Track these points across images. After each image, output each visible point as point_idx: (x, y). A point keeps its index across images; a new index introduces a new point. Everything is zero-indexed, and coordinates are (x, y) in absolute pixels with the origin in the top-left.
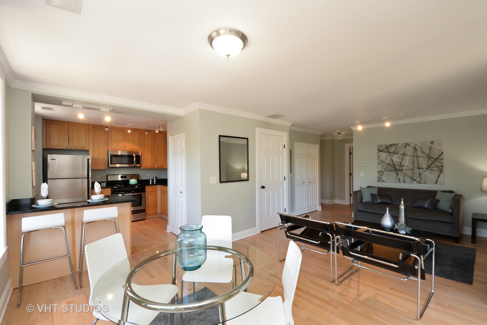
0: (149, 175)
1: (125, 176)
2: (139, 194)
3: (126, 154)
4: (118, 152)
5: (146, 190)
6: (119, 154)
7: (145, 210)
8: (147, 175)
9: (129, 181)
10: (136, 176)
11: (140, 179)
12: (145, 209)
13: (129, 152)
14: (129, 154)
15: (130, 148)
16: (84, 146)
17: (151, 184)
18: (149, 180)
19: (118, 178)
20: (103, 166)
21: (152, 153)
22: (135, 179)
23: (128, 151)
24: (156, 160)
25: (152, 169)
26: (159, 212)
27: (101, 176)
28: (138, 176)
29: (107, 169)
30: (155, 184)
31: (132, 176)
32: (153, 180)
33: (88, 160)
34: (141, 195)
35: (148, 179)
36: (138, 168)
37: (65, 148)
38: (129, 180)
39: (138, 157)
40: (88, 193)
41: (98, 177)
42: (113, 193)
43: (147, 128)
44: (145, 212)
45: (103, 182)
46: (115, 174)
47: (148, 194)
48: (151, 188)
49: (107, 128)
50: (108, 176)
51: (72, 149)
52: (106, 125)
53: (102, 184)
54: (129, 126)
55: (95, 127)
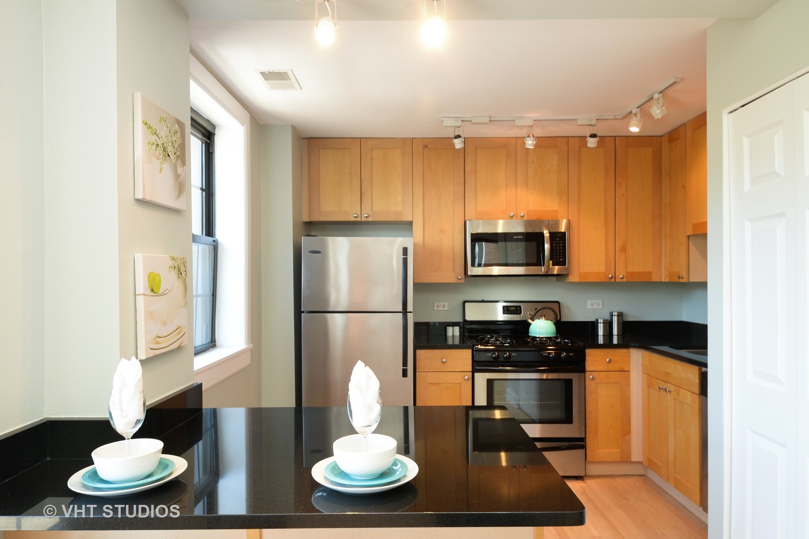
0: (596, 306)
1: (516, 307)
2: (563, 376)
3: (519, 229)
4: (496, 225)
5: (589, 366)
6: (500, 230)
7: (583, 440)
8: (589, 307)
9: (530, 324)
10: (550, 309)
11: (565, 318)
12: (584, 437)
13: (528, 223)
14: (530, 231)
15: (532, 207)
16: (399, 208)
17: (601, 340)
18: (594, 325)
19: (495, 312)
20: (449, 274)
21: (606, 223)
22: (547, 319)
23: (525, 218)
24: (624, 249)
25: (609, 284)
26: (637, 455)
27: (446, 304)
28: (555, 306)
29: (462, 283)
30: (615, 341)
31: (539, 306)
32: (609, 324)
33: (405, 251)
34: (568, 383)
35: (592, 319)
36: (557, 280)
37: (353, 219)
38: (530, 321)
39: (559, 239)
40: (405, 363)
41: (438, 309)
42: (478, 366)
43: (594, 122)
44: (584, 450)
45: (453, 324)
46: (485, 299)
47: (593, 379)
48: (608, 360)
49: (458, 137)
50: (466, 304)
51: (370, 219)
52: (456, 127)
53: (450, 330)
54: (531, 123)
55: (428, 147)
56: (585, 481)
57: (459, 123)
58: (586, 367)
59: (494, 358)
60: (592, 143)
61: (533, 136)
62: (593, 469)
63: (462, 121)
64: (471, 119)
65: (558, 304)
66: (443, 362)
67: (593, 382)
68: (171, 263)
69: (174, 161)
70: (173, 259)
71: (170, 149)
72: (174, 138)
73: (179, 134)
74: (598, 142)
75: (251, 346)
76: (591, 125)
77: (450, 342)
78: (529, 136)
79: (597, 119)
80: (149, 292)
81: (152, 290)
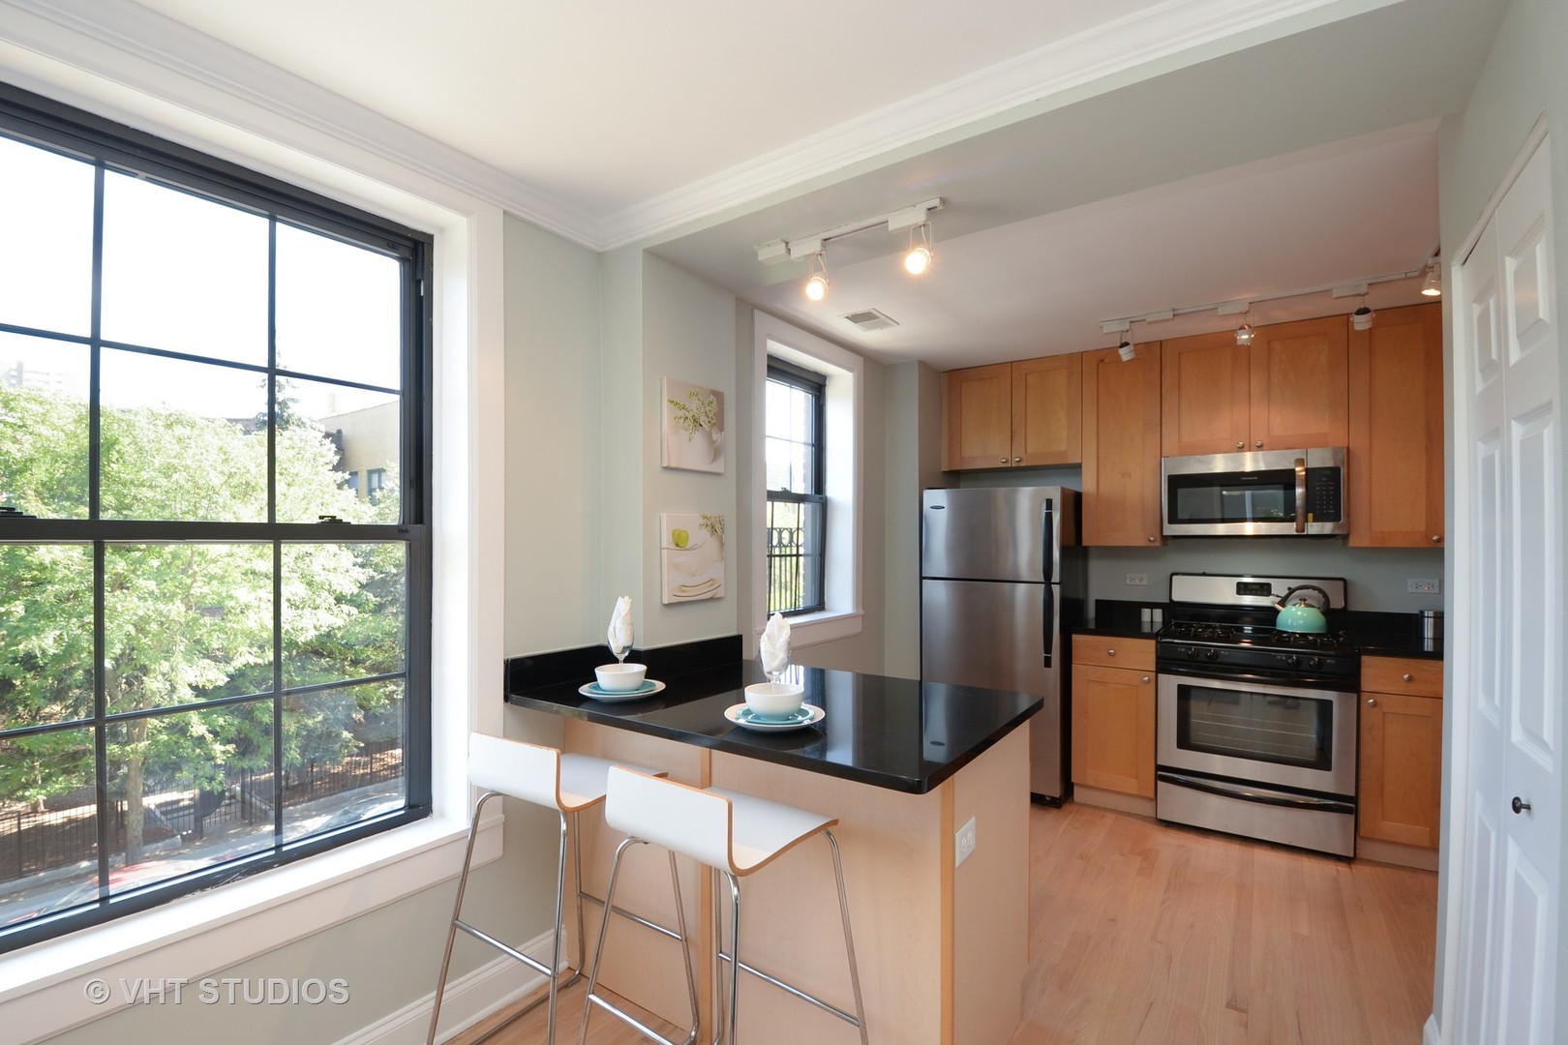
0: (1422, 590)
1: (1263, 584)
2: (1317, 694)
3: (1251, 466)
4: (1210, 462)
5: (1367, 683)
6: (1217, 468)
7: (1353, 800)
8: (1409, 590)
9: (1278, 613)
10: (1316, 589)
11: (1357, 606)
12: (1355, 796)
14: (1270, 468)
15: (1278, 431)
16: (1063, 447)
19: (1222, 591)
20: (1135, 532)
21: (1428, 448)
22: (1309, 603)
23: (1266, 449)
27: (1145, 576)
28: (1328, 587)
29: (1157, 548)
33: (1049, 503)
34: (1324, 707)
35: (1414, 610)
37: (1000, 465)
38: (1278, 607)
39: (1325, 480)
40: (1048, 648)
41: (1133, 583)
42: (1166, 663)
43: (1363, 289)
44: (1353, 816)
45: (1152, 606)
46: (1207, 572)
47: (1375, 704)
48: (1406, 676)
49: (1124, 345)
50: (1174, 577)
51: (1023, 464)
52: (1123, 332)
53: (1146, 613)
54: (1245, 308)
55: (1106, 360)
56: (1353, 866)
57: (1126, 326)
58: (1362, 684)
59: (1191, 656)
60: (1361, 323)
61: (1250, 327)
62: (1367, 850)
63: (1131, 322)
64: (1144, 317)
65: (1342, 582)
66: (1110, 654)
67: (1376, 710)
68: (703, 521)
69: (707, 429)
70: (705, 517)
71: (703, 419)
72: (707, 409)
73: (715, 404)
74: (1373, 320)
75: (861, 612)
76: (1358, 295)
77: (1146, 629)
78: (1242, 328)
79: (1370, 284)
80: (673, 546)
81: (677, 545)
